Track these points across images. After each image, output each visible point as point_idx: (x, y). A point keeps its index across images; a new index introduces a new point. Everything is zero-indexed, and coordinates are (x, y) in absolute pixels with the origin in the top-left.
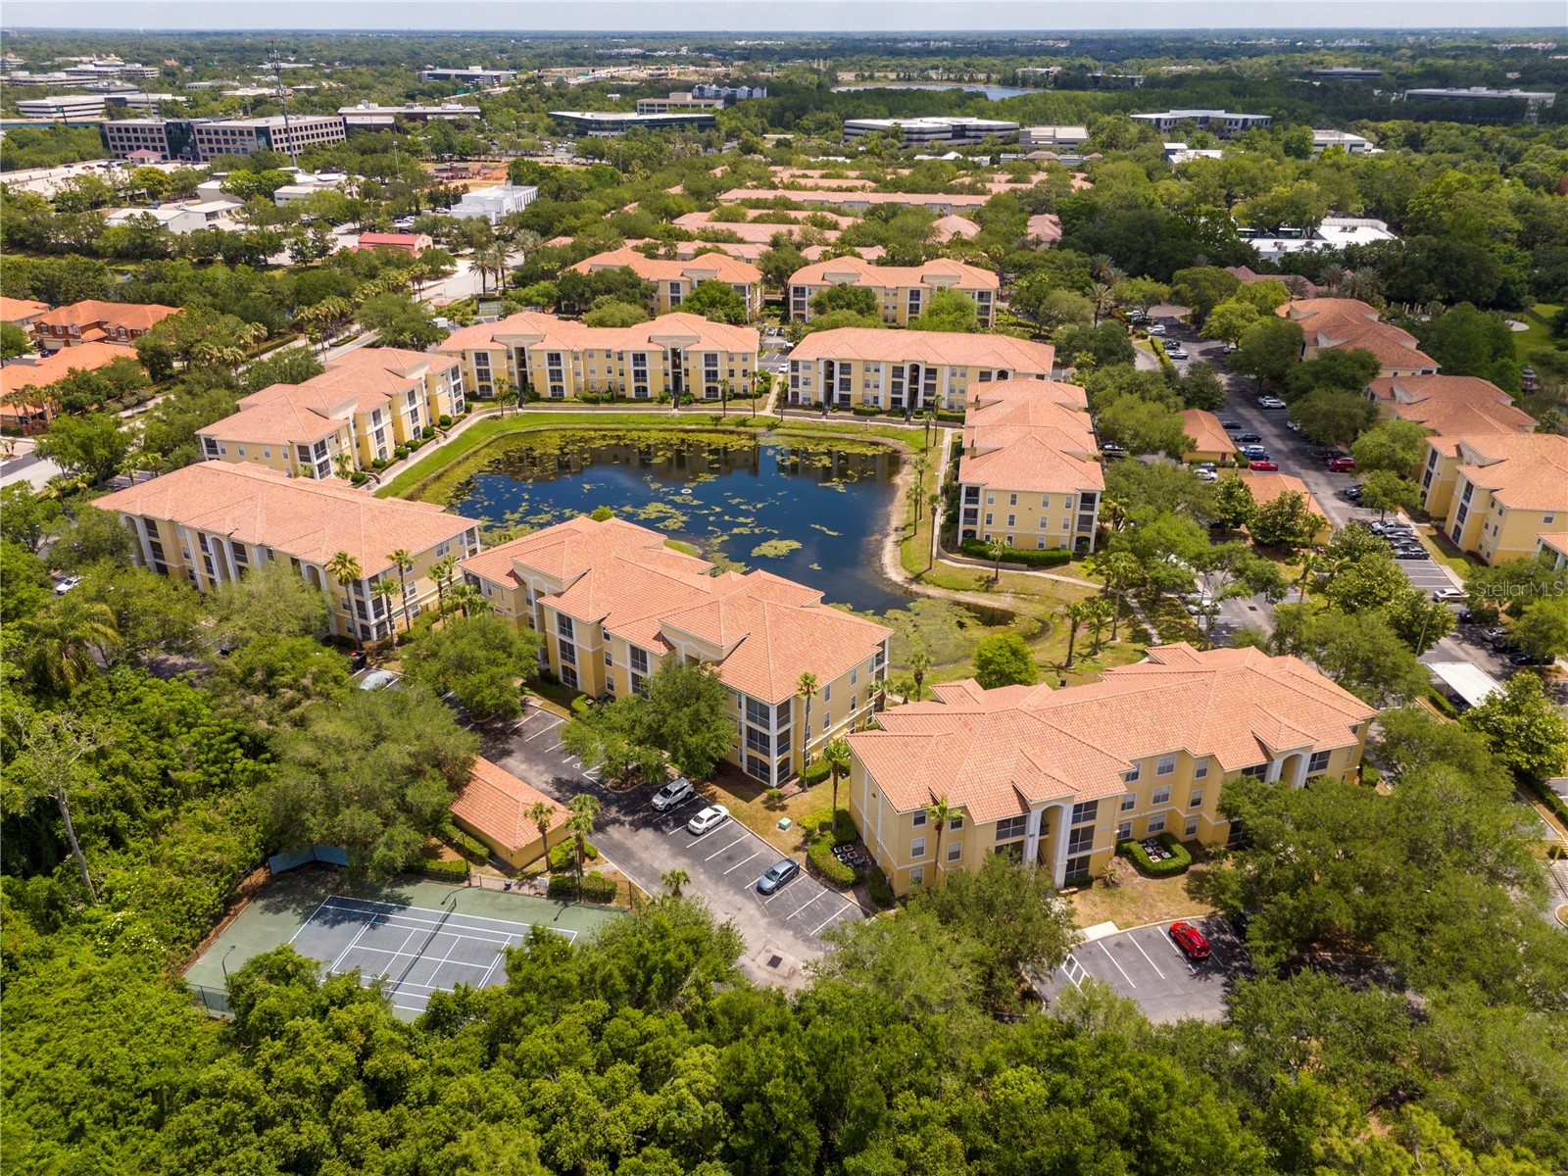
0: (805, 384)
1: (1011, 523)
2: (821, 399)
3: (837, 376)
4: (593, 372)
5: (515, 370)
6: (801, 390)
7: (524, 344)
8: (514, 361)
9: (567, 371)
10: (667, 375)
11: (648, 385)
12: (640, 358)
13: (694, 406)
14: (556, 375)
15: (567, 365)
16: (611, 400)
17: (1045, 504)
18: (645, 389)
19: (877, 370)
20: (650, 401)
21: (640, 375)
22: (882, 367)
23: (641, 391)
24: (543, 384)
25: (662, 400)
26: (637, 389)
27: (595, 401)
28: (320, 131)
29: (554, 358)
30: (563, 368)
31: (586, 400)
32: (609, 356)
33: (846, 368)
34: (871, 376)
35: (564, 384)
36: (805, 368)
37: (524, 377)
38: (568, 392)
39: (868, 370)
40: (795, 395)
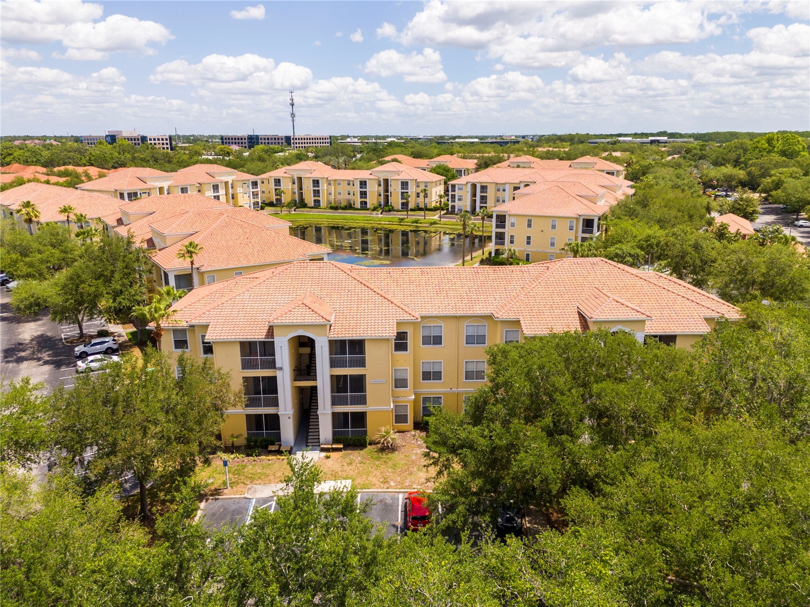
0: (459, 200)
1: (529, 243)
2: (469, 209)
3: (478, 194)
4: (340, 194)
5: (296, 191)
6: (457, 204)
7: (302, 175)
8: (296, 186)
9: (323, 191)
10: (380, 195)
11: (368, 200)
12: (363, 184)
13: (392, 213)
14: (317, 193)
15: (323, 187)
16: (345, 208)
17: (554, 227)
18: (366, 203)
19: (504, 190)
20: (368, 210)
21: (363, 194)
22: (507, 187)
23: (364, 204)
24: (309, 199)
25: (375, 209)
26: (361, 202)
27: (335, 208)
28: (316, 141)
29: (316, 183)
30: (320, 188)
31: (332, 208)
32: (349, 184)
33: (484, 188)
34: (500, 194)
35: (320, 199)
36: (459, 189)
37: (301, 194)
38: (323, 203)
39: (498, 190)
40: (453, 207)
